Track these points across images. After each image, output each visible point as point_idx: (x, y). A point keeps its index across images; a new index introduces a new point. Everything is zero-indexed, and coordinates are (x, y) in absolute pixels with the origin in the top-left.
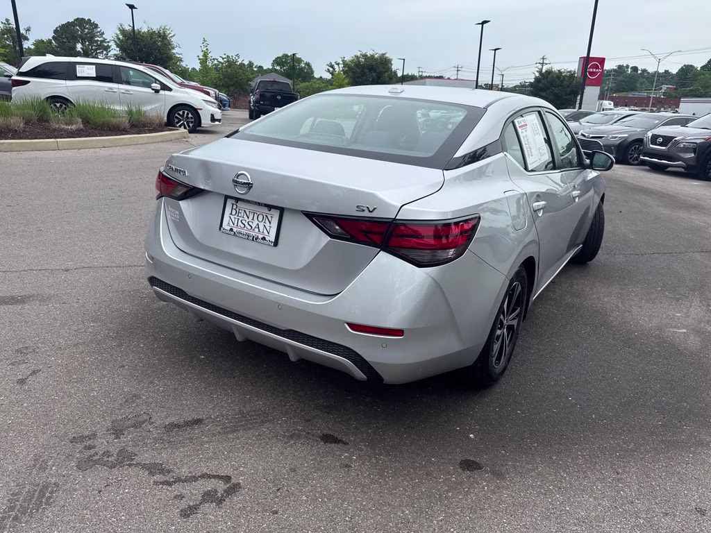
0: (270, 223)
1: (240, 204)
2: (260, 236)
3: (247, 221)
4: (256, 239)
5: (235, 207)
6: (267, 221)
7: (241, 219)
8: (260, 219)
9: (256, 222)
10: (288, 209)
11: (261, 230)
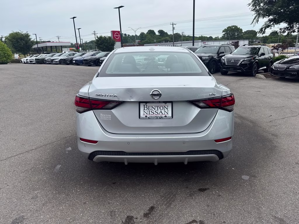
0: (167, 109)
1: (148, 104)
2: (164, 116)
3: (155, 111)
4: (162, 117)
5: (145, 106)
6: (165, 109)
7: (151, 111)
8: (161, 108)
9: (159, 110)
10: (175, 101)
11: (163, 113)
